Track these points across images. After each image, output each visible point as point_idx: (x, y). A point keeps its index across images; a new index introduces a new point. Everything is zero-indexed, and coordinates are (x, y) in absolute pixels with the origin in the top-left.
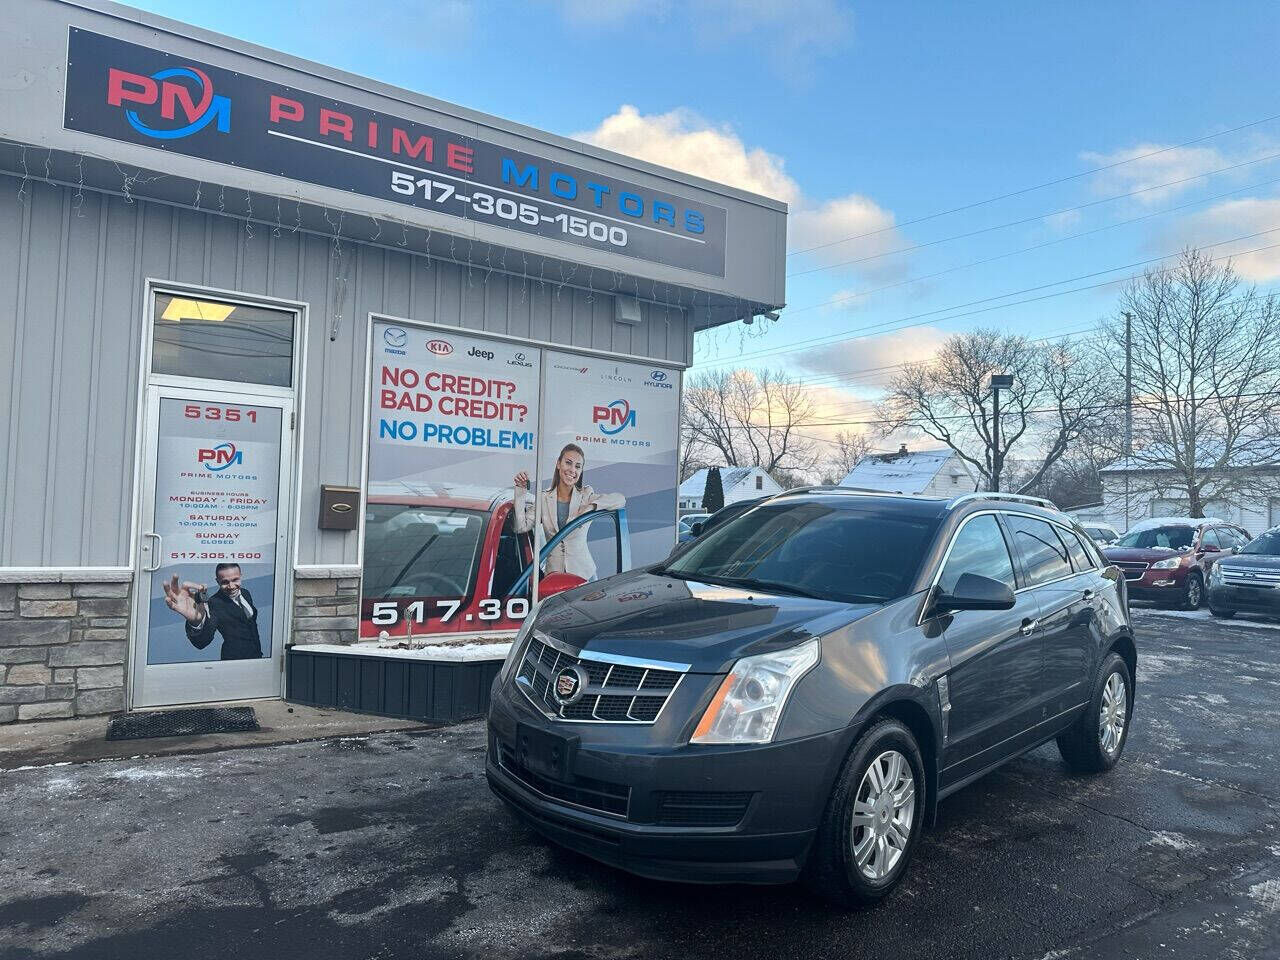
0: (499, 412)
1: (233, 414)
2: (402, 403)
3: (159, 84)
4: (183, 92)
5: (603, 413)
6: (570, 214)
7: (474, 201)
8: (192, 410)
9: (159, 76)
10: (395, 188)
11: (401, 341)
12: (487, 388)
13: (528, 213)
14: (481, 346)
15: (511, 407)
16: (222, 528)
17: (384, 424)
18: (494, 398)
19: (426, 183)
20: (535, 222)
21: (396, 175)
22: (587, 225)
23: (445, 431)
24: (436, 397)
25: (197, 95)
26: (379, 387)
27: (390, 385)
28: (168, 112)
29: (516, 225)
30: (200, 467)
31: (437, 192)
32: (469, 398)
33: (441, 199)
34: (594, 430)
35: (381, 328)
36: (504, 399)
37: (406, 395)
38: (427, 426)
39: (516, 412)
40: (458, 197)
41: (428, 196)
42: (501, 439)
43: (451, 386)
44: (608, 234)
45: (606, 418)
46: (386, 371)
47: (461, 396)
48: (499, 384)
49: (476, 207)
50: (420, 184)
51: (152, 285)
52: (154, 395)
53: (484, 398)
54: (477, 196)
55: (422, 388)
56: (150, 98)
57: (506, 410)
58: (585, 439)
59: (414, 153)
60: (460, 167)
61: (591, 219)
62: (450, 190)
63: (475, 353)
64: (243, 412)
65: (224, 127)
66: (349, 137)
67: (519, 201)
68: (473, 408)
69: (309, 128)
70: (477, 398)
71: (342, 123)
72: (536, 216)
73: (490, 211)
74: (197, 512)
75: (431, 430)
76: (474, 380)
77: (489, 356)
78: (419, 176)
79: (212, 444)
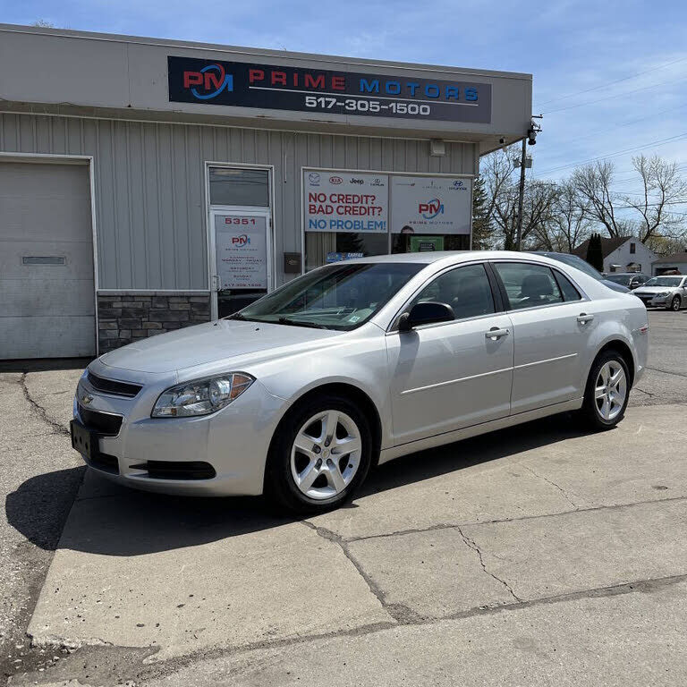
0: (367, 211)
1: (245, 221)
2: (319, 211)
3: (203, 74)
4: (212, 76)
5: (425, 208)
6: (397, 102)
7: (346, 104)
8: (228, 220)
9: (203, 71)
10: (307, 105)
11: (318, 179)
12: (360, 200)
13: (374, 106)
14: (357, 177)
15: (373, 208)
16: (244, 272)
17: (311, 221)
18: (364, 205)
19: (322, 99)
20: (378, 110)
21: (307, 98)
22: (407, 107)
23: (340, 223)
24: (335, 206)
25: (218, 76)
26: (308, 204)
27: (313, 202)
28: (208, 87)
29: (368, 113)
30: (233, 246)
31: (327, 103)
32: (351, 205)
33: (330, 107)
34: (420, 217)
35: (307, 174)
36: (370, 205)
37: (321, 206)
38: (331, 221)
39: (376, 210)
40: (338, 104)
41: (323, 106)
42: (369, 226)
43: (342, 200)
44: (419, 110)
45: (427, 210)
46: (311, 195)
47: (347, 205)
48: (367, 196)
49: (347, 107)
50: (319, 101)
51: (208, 164)
52: (212, 214)
53: (359, 205)
54: (347, 102)
55: (328, 202)
56: (199, 82)
57: (371, 210)
58: (415, 223)
59: (315, 85)
60: (338, 88)
61: (408, 103)
62: (334, 100)
63: (354, 181)
64: (249, 219)
65: (230, 89)
66: (284, 83)
67: (368, 100)
68: (354, 210)
69: (267, 82)
70: (355, 205)
71: (281, 77)
72: (378, 107)
73: (354, 108)
74: (233, 266)
75: (333, 223)
76: (354, 196)
77: (361, 182)
78: (318, 96)
79: (237, 235)
